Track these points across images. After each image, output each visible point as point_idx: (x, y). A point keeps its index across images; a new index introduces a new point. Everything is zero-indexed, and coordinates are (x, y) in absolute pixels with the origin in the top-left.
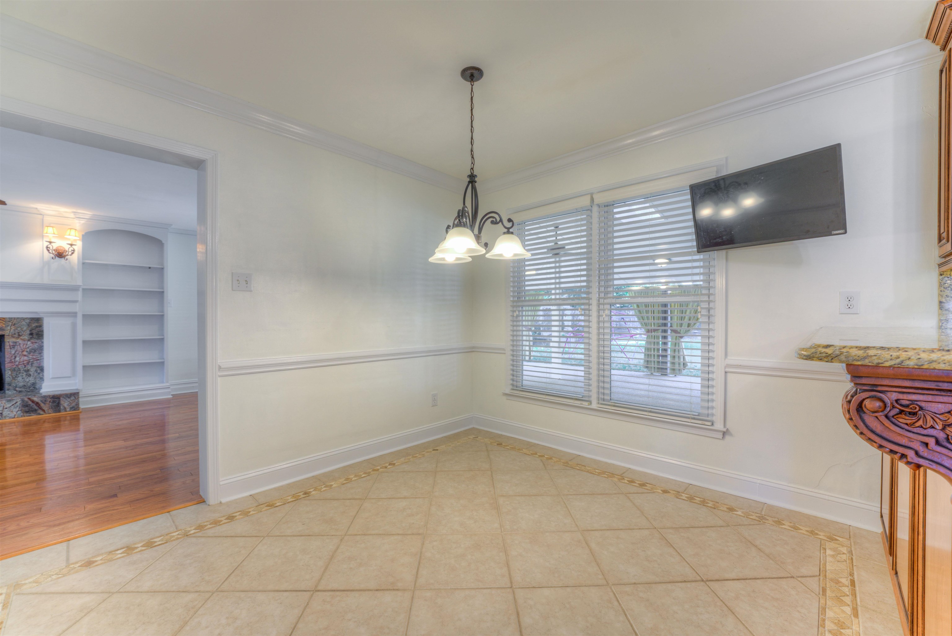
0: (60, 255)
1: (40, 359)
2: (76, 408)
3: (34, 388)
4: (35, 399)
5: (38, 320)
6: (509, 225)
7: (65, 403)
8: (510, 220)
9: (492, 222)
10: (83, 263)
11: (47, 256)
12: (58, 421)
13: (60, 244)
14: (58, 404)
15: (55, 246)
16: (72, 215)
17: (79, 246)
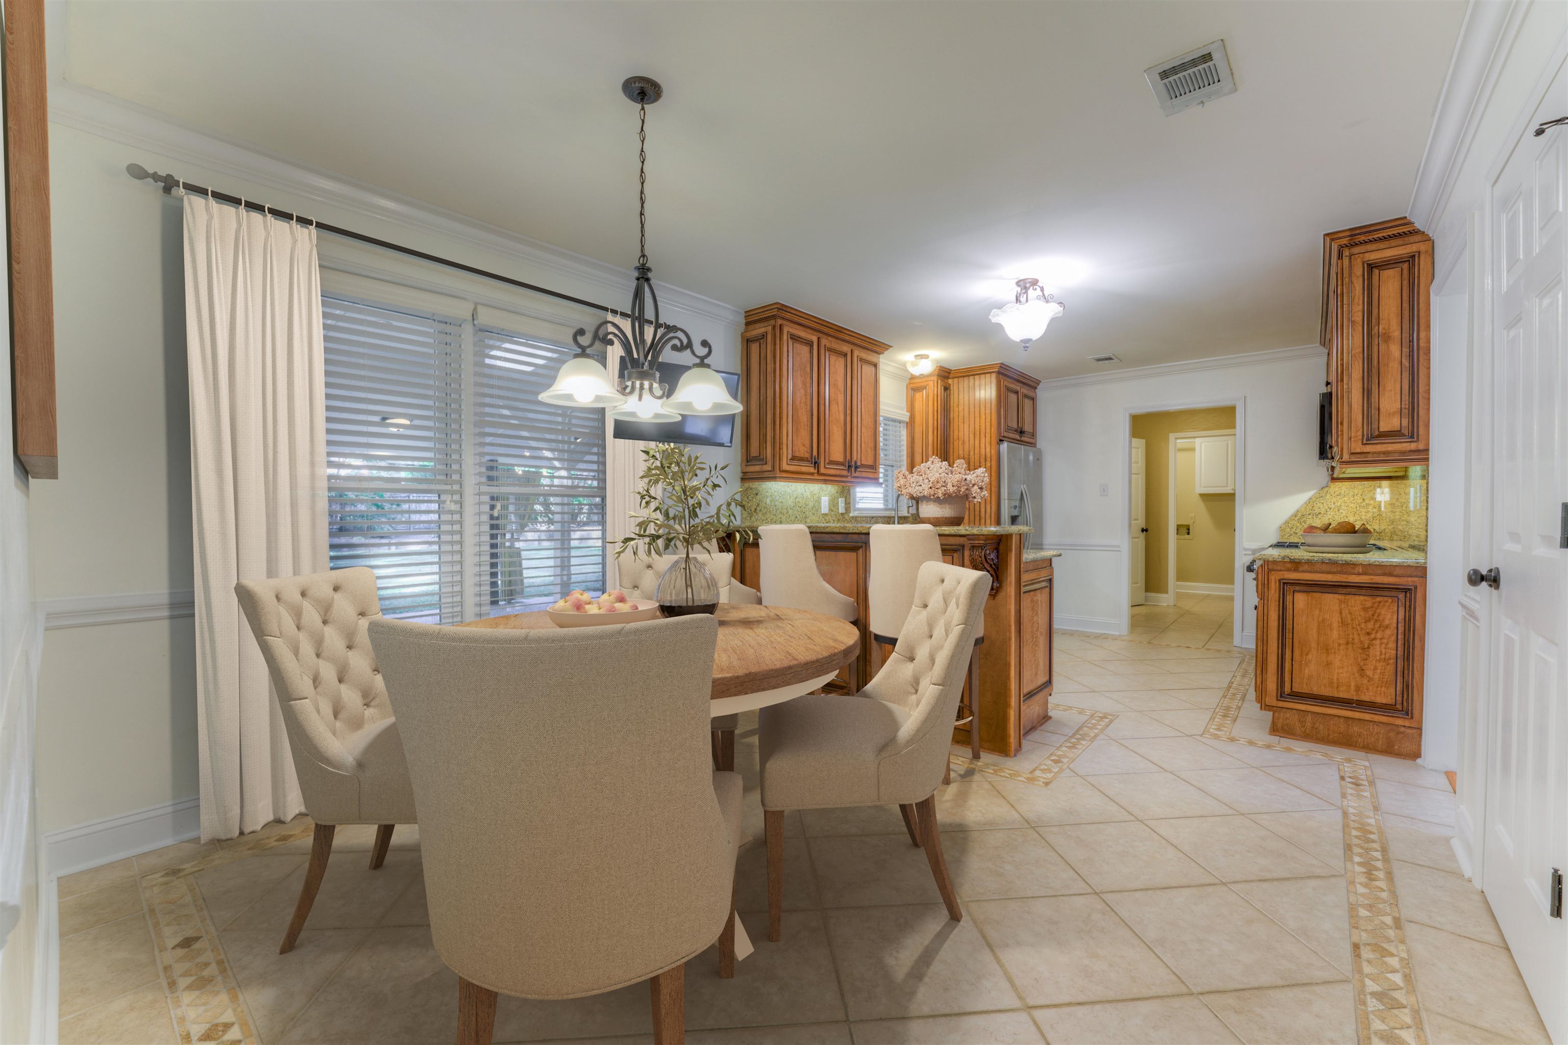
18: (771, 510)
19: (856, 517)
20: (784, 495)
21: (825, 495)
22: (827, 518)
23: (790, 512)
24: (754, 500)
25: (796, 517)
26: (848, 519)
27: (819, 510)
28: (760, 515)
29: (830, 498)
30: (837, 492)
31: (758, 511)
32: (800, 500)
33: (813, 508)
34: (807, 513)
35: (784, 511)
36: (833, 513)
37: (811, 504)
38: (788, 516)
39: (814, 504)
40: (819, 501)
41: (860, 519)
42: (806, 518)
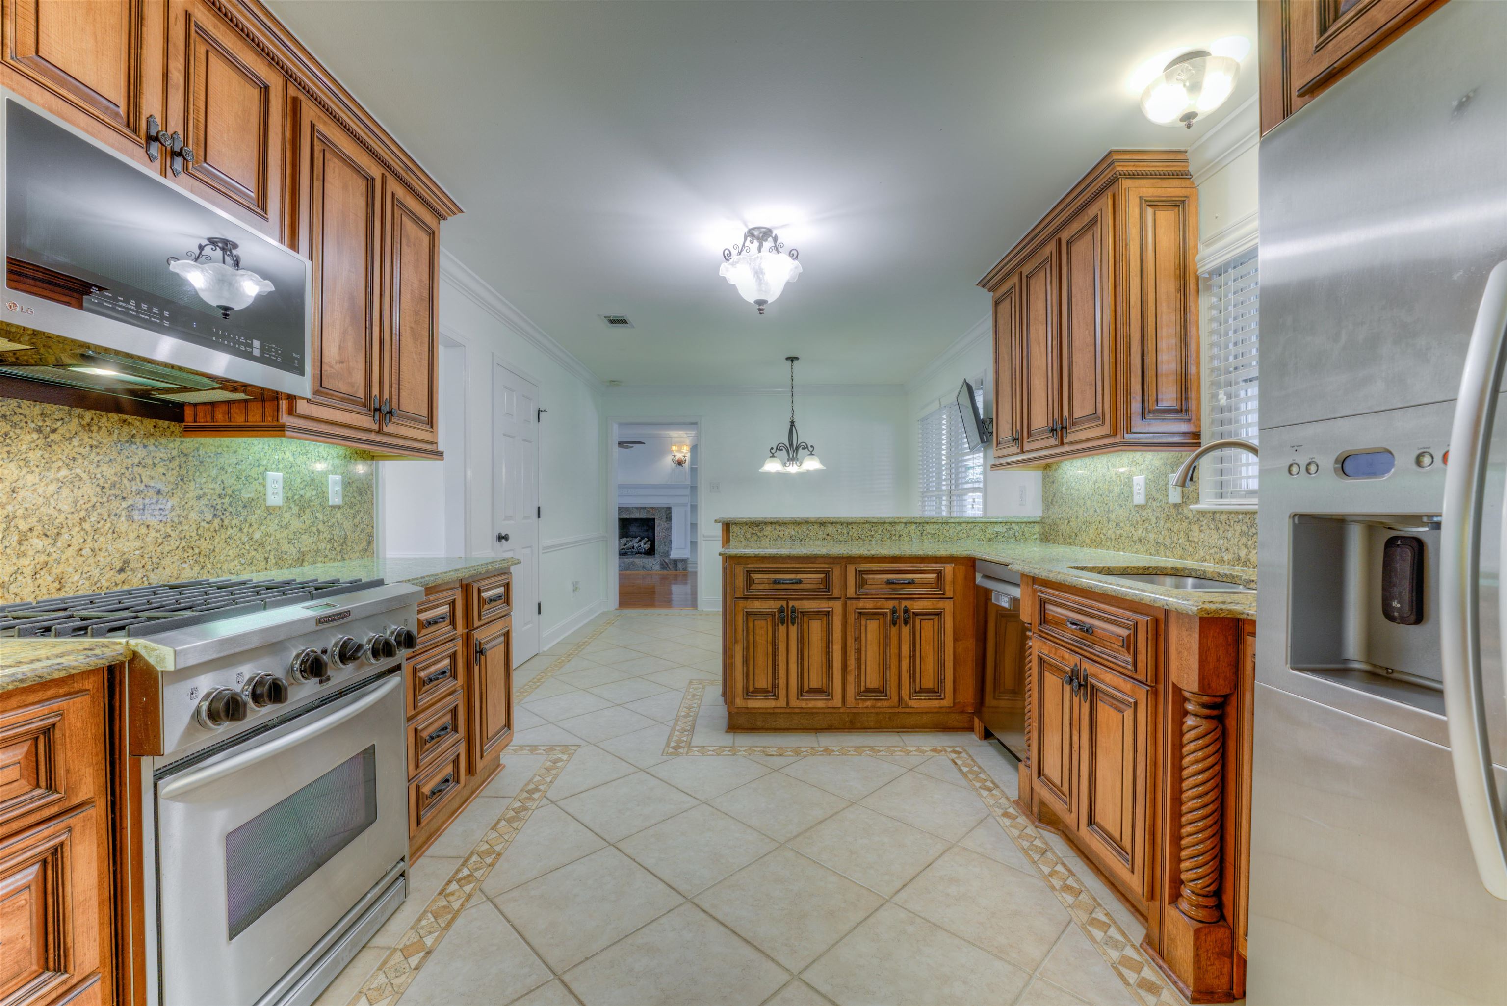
0: (680, 463)
1: (670, 535)
2: (685, 569)
3: (667, 554)
4: (666, 560)
5: (669, 509)
6: (811, 449)
7: (680, 565)
8: (812, 446)
9: (803, 449)
10: (691, 468)
11: (674, 465)
12: (676, 576)
13: (679, 456)
14: (676, 566)
15: (677, 458)
16: (685, 435)
17: (688, 455)
18: (1067, 500)
19: (1214, 513)
20: (1080, 479)
21: (1141, 472)
22: (1144, 514)
23: (1088, 503)
24: (1051, 489)
25: (1096, 511)
26: (1190, 515)
27: (1130, 500)
28: (1056, 507)
29: (1150, 476)
30: (1165, 464)
31: (1054, 503)
32: (1100, 485)
33: (1119, 496)
34: (1111, 504)
35: (1081, 502)
36: (1155, 504)
37: (1117, 490)
38: (1085, 510)
39: (1121, 489)
40: (1128, 483)
41: (1224, 517)
42: (1109, 512)
